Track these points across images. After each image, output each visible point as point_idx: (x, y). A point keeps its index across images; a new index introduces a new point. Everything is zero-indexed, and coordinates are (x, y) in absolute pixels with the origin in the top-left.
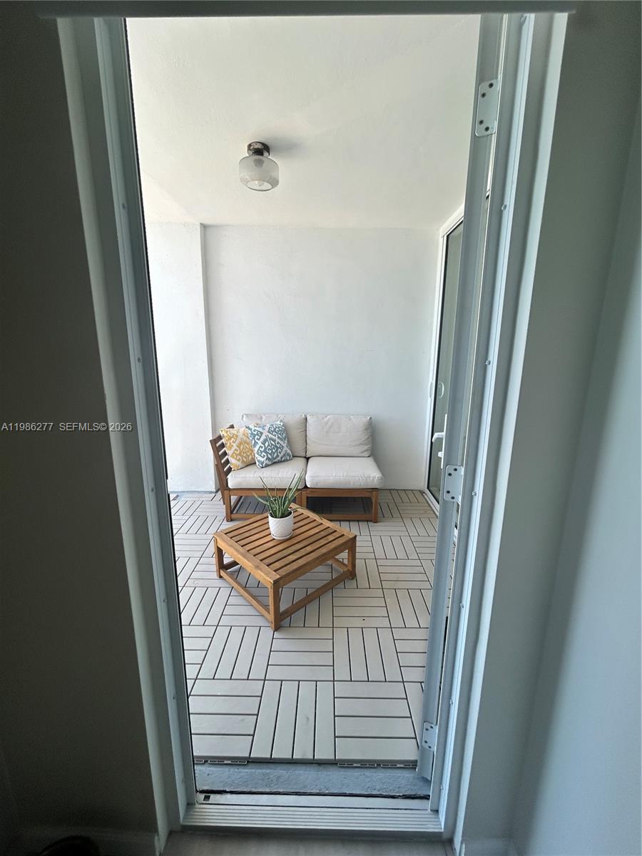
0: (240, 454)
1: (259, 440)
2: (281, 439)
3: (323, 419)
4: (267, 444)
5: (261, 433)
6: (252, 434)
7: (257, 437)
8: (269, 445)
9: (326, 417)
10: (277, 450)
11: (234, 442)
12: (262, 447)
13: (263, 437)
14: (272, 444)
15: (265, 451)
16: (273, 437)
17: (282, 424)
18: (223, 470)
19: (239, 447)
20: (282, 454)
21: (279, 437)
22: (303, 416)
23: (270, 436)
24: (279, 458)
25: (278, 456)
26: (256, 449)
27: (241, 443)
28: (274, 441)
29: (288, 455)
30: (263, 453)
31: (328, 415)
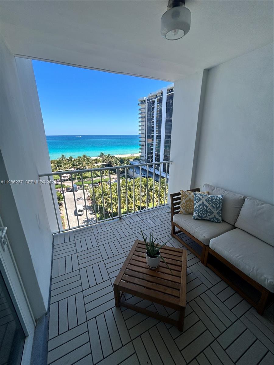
0: (185, 206)
1: (197, 203)
2: (214, 208)
3: (258, 205)
4: (201, 207)
5: (200, 200)
6: (195, 198)
7: (197, 200)
8: (202, 208)
9: (262, 204)
10: (206, 213)
11: (184, 199)
12: (197, 208)
13: (200, 202)
14: (204, 208)
15: (198, 211)
16: (208, 204)
17: (221, 198)
18: (174, 211)
19: (186, 202)
20: (210, 217)
21: (212, 206)
22: (242, 197)
23: (206, 203)
24: (208, 218)
25: (206, 217)
26: (195, 207)
27: (188, 201)
28: (207, 207)
29: (217, 219)
30: (197, 212)
31: (267, 203)
